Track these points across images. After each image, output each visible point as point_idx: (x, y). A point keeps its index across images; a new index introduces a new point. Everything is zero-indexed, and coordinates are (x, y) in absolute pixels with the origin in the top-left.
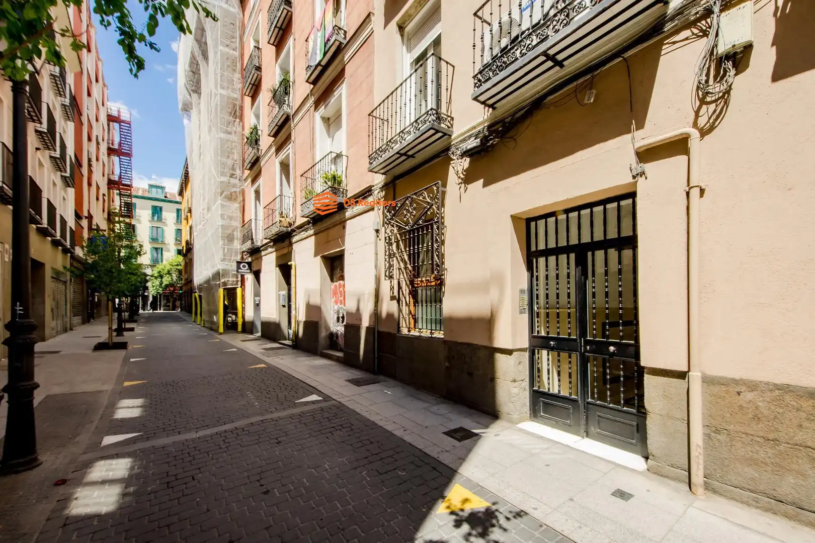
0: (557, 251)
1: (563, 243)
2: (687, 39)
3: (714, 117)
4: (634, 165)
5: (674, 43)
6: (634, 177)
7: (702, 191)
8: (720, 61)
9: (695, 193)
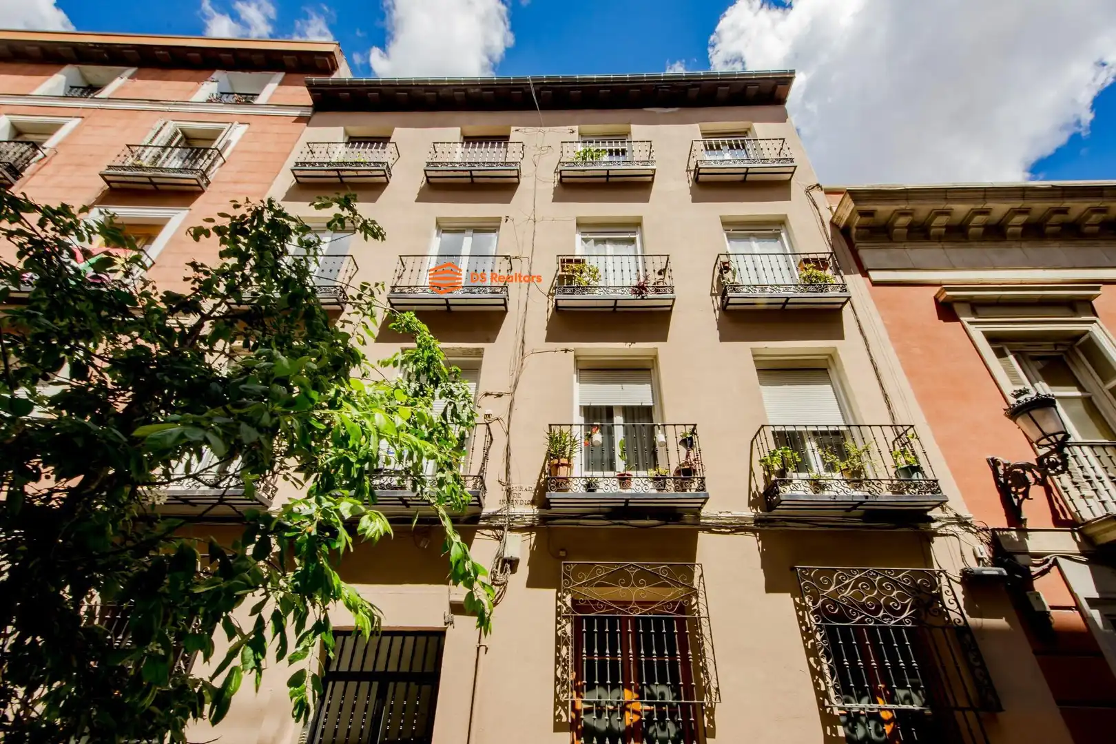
0: (360, 676)
1: (368, 668)
2: (489, 536)
3: (498, 596)
4: (447, 614)
5: (483, 534)
6: (446, 624)
7: (487, 649)
8: (505, 561)
9: (482, 649)
